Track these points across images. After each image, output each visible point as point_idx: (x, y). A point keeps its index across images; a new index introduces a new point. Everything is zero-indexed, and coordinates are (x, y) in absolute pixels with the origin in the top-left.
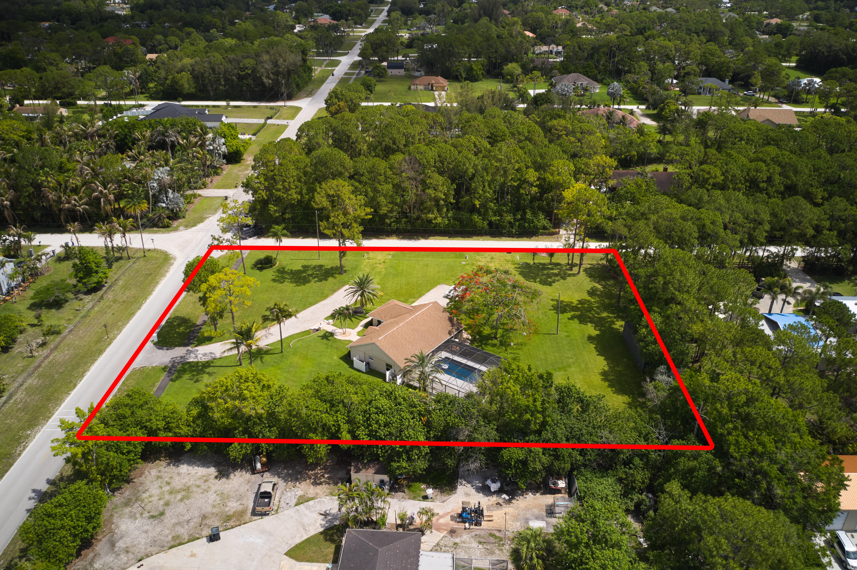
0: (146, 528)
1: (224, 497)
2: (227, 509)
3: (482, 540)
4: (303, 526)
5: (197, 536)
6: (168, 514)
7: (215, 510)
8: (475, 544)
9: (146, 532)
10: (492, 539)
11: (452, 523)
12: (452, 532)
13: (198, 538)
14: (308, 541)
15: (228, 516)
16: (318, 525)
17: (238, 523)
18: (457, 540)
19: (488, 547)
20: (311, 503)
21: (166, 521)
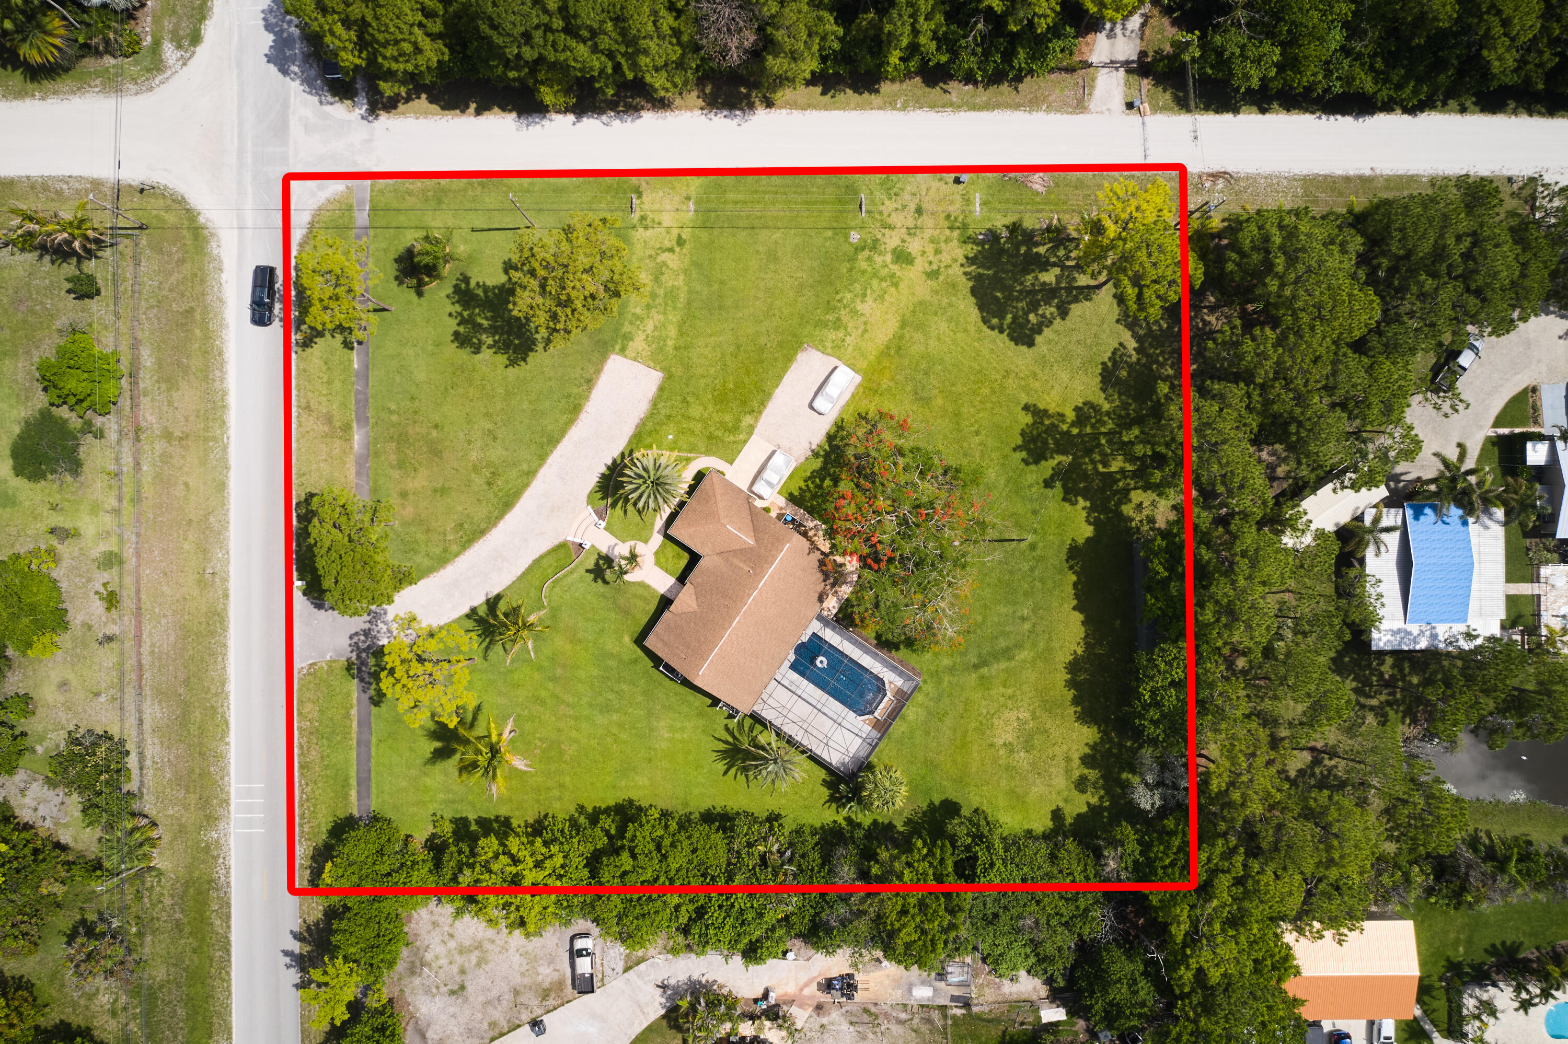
0: (452, 1010)
1: (532, 960)
2: (540, 978)
3: (854, 1019)
4: (639, 1006)
5: (517, 1022)
6: (470, 989)
7: (527, 981)
8: (845, 1026)
9: (454, 1016)
10: (866, 1018)
11: (819, 994)
12: (819, 1008)
13: (519, 1026)
14: (649, 1029)
15: (544, 990)
16: (657, 1004)
17: (559, 1002)
18: (825, 1020)
19: (860, 1029)
20: (642, 966)
21: (471, 999)
